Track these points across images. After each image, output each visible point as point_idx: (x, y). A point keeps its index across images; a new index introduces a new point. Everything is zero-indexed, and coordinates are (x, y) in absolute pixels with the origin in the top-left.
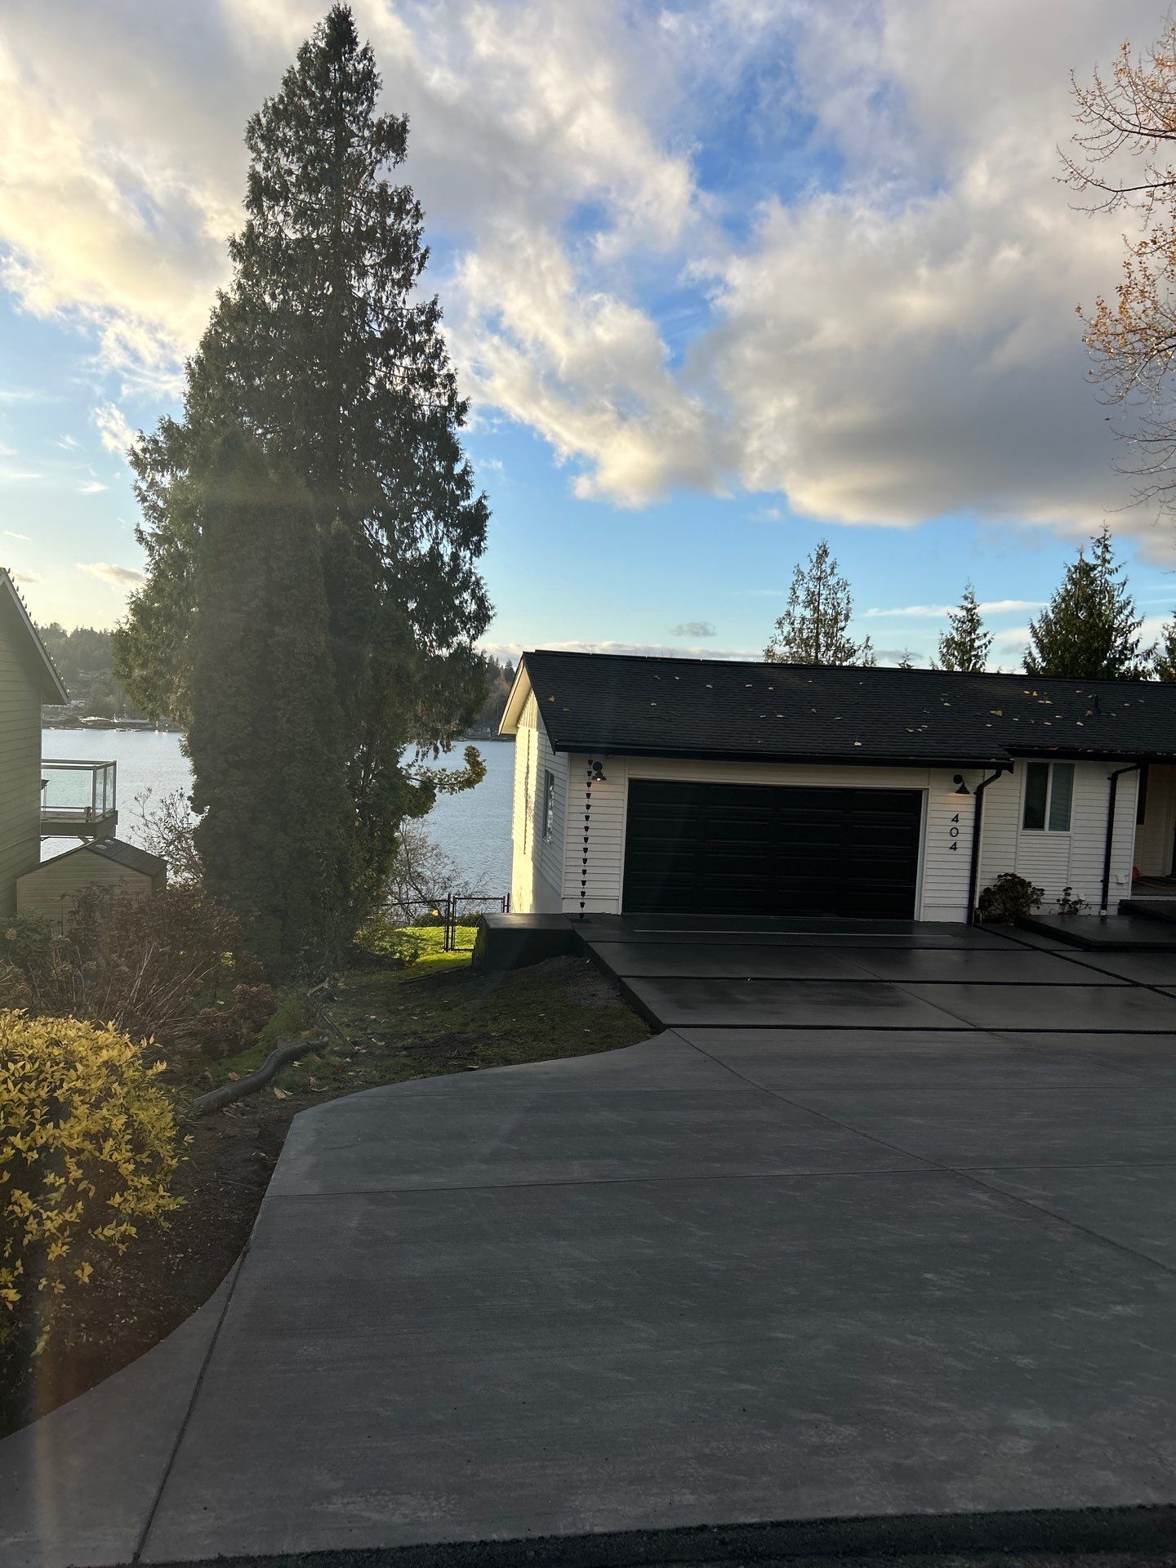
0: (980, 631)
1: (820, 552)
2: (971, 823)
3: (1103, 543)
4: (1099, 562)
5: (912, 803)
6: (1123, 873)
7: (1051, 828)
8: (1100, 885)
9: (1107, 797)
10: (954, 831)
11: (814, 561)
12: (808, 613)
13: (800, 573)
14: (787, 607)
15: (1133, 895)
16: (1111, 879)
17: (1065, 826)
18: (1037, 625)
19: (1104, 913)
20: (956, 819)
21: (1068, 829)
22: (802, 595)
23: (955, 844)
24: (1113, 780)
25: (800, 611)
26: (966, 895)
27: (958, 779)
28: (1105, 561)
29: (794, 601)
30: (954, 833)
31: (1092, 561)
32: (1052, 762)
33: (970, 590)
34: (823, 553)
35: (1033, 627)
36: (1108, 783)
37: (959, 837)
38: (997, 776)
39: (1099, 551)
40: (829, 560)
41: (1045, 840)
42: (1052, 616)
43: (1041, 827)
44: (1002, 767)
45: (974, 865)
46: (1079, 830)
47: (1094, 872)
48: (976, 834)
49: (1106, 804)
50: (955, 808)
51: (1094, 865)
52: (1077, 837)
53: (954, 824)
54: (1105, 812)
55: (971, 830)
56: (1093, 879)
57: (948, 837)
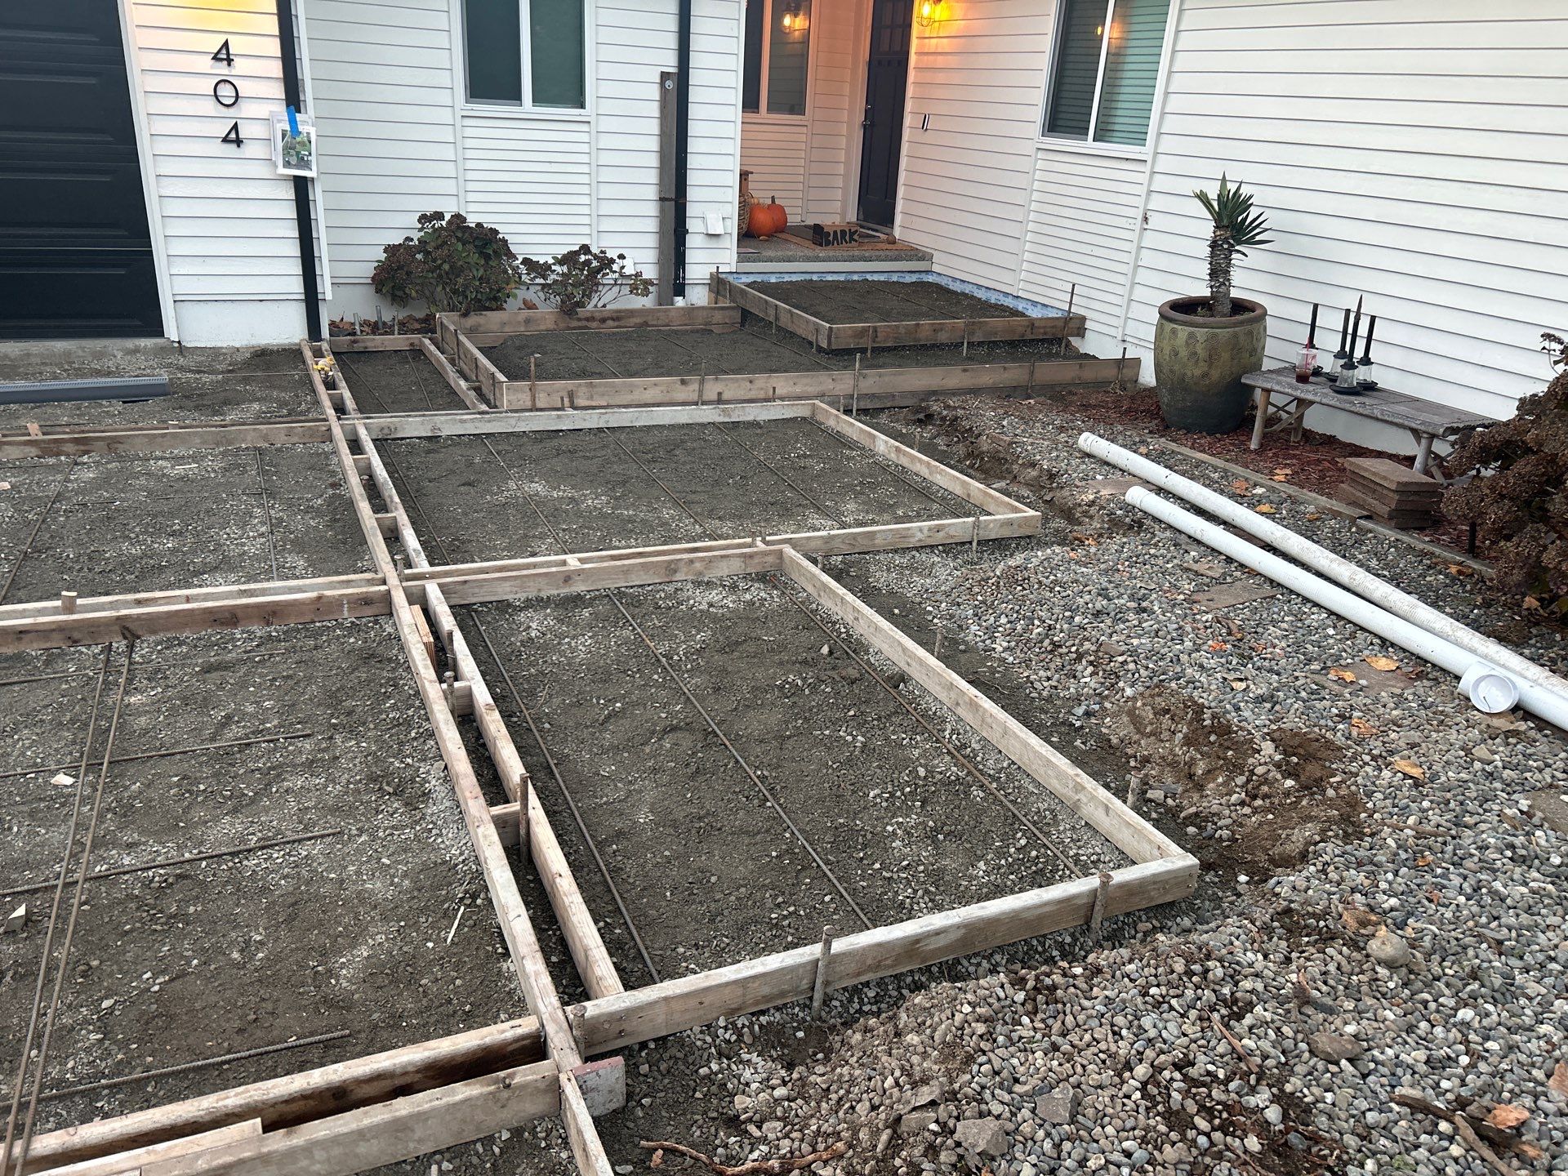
2: (276, 69)
6: (718, 212)
7: (537, 100)
10: (226, 92)
15: (742, 258)
16: (692, 225)
17: (572, 96)
20: (224, 55)
21: (582, 106)
23: (235, 127)
26: (295, 268)
30: (227, 95)
37: (246, 109)
41: (523, 127)
43: (513, 94)
45: (302, 187)
46: (606, 107)
47: (652, 209)
48: (293, 99)
49: (672, 41)
50: (223, 22)
51: (652, 193)
52: (605, 124)
53: (222, 69)
54: (670, 63)
55: (278, 91)
56: (652, 225)
57: (211, 107)
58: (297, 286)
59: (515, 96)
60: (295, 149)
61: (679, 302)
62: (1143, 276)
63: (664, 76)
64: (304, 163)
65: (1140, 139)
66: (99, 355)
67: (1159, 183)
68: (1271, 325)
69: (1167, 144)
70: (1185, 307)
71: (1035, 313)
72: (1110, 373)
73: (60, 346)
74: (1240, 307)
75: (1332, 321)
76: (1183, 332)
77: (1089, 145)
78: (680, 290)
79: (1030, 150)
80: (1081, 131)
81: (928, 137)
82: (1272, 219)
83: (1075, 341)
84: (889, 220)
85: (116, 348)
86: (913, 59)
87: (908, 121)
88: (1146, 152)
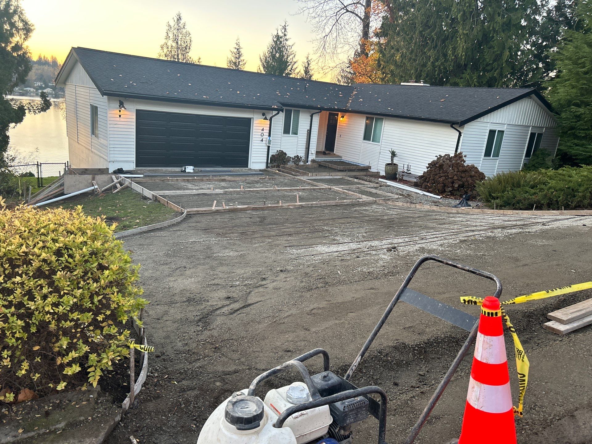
0: (242, 58)
1: (178, 18)
2: (268, 131)
3: (285, 28)
4: (283, 35)
5: (248, 122)
6: (313, 149)
7: (292, 134)
9: (309, 123)
10: (262, 134)
11: (176, 21)
12: (174, 45)
13: (169, 25)
14: (165, 41)
15: (316, 157)
16: (310, 152)
17: (296, 133)
18: (262, 58)
20: (263, 130)
21: (297, 134)
22: (171, 35)
23: (262, 139)
24: (312, 116)
25: (170, 43)
26: (266, 158)
27: (264, 114)
28: (285, 35)
29: (167, 37)
30: (262, 135)
31: (280, 34)
32: (293, 109)
33: (238, 41)
34: (179, 19)
35: (260, 58)
36: (310, 118)
37: (264, 137)
38: (278, 113)
39: (283, 31)
40: (182, 22)
41: (290, 138)
42: (267, 54)
44: (279, 110)
45: (269, 147)
46: (300, 135)
47: (304, 150)
48: (270, 135)
49: (309, 125)
50: (263, 125)
51: (305, 147)
52: (300, 137)
53: (262, 131)
54: (309, 128)
55: (268, 134)
56: (304, 152)
57: (260, 136)
58: (266, 161)
59: (289, 133)
60: (270, 142)
61: (307, 164)
62: (380, 160)
63: (308, 130)
64: (270, 144)
65: (379, 142)
66: (242, 170)
67: (382, 148)
68: (399, 167)
69: (383, 143)
70: (389, 164)
71: (362, 166)
72: (376, 174)
73: (238, 169)
74: (395, 164)
75: (406, 166)
76: (389, 167)
77: (371, 142)
78: (307, 162)
79: (361, 142)
80: (369, 140)
81: (341, 138)
82: (398, 154)
83: (369, 170)
84: (333, 151)
85: (244, 169)
86: (338, 126)
87: (337, 135)
88: (380, 144)
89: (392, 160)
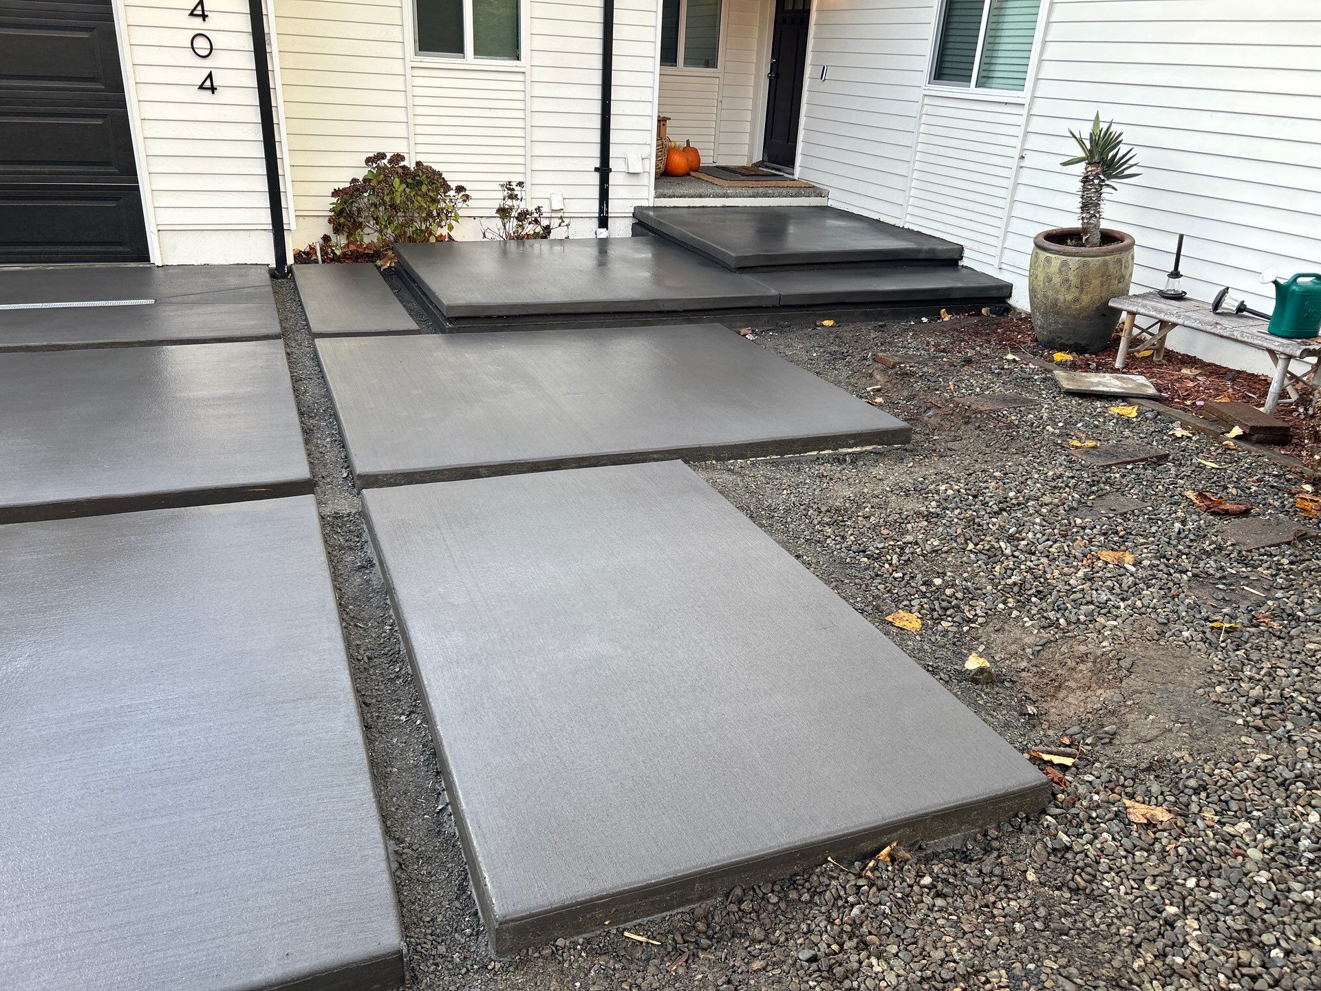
2: (243, 24)
6: (636, 152)
7: (478, 52)
8: (596, 178)
10: (201, 43)
16: (615, 164)
17: (509, 49)
19: (603, 233)
20: (200, 11)
21: (518, 58)
23: (210, 76)
26: (264, 202)
30: (202, 47)
37: (218, 59)
41: (465, 79)
45: (269, 130)
46: (539, 59)
52: (538, 74)
53: (197, 23)
55: (248, 44)
57: (188, 58)
58: (266, 217)
59: (459, 48)
62: (1018, 210)
65: (1018, 84)
67: (1036, 125)
69: (1044, 89)
70: (1059, 238)
74: (1108, 238)
76: (1056, 260)
77: (971, 90)
78: (603, 222)
79: (918, 94)
80: (964, 78)
81: (825, 86)
84: (790, 162)
86: (814, 16)
87: (808, 72)
88: (1024, 96)
89: (1090, 205)
